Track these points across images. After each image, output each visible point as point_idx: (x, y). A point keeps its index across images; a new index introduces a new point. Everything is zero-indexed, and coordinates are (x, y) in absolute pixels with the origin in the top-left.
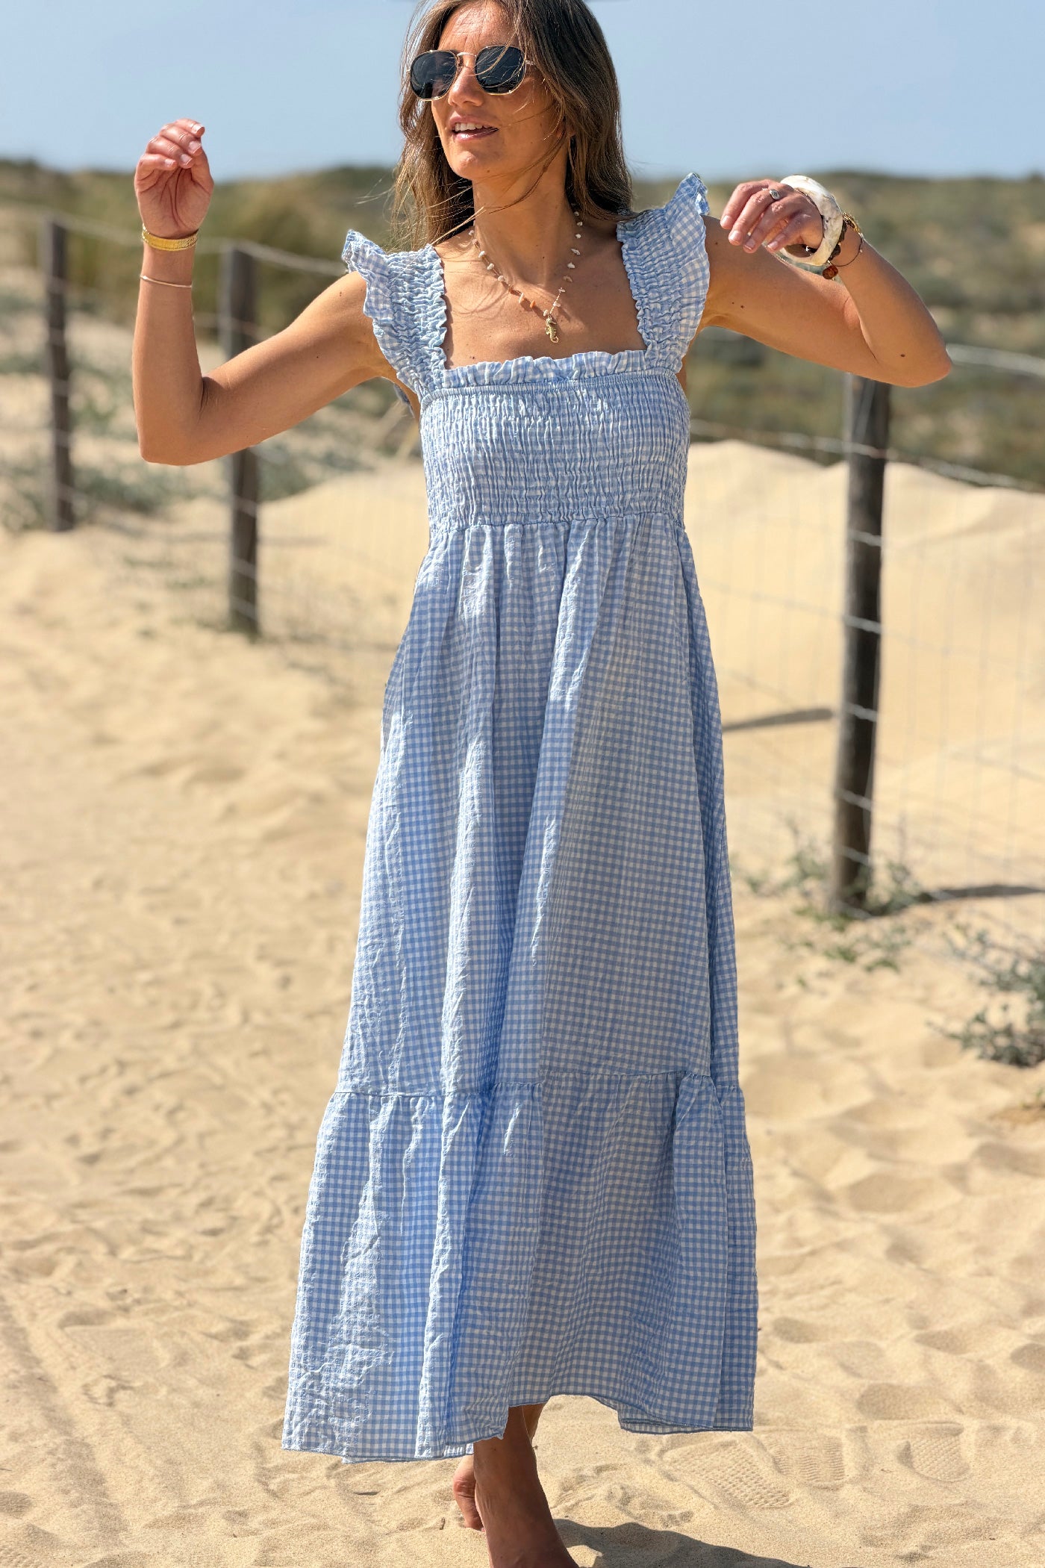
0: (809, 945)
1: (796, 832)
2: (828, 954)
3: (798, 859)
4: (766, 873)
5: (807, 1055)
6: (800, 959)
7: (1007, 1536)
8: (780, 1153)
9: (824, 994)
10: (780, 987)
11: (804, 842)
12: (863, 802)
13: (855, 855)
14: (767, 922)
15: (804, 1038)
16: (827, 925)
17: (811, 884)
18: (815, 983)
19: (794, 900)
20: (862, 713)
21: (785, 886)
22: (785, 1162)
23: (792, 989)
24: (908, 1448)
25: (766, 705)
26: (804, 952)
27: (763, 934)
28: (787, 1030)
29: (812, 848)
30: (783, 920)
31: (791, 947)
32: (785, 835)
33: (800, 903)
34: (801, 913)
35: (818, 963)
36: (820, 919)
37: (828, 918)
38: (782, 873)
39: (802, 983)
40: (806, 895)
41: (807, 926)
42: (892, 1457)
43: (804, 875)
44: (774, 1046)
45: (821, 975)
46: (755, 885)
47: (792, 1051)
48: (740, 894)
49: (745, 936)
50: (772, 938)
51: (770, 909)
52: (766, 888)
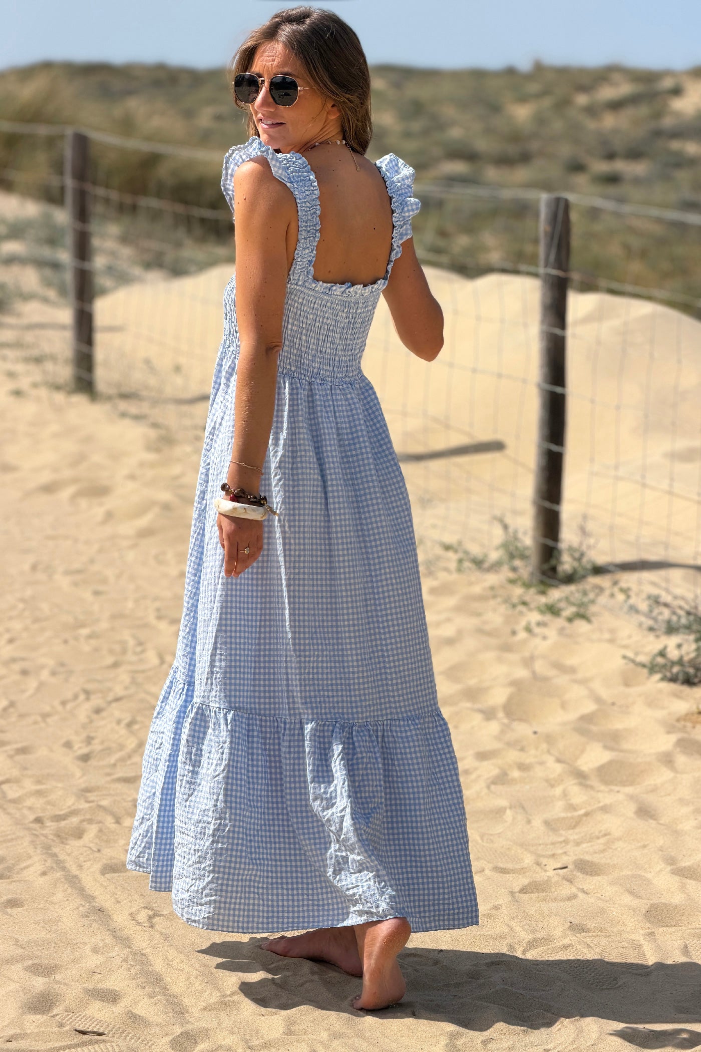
0: (524, 603)
1: (506, 527)
2: (542, 612)
3: (505, 546)
4: (484, 554)
5: (546, 679)
6: (522, 614)
8: (544, 746)
9: (545, 638)
10: (514, 633)
11: (511, 534)
12: (555, 507)
13: (549, 543)
14: (492, 588)
15: (540, 666)
16: (533, 590)
17: (518, 563)
18: (537, 630)
19: (506, 573)
20: (554, 448)
21: (499, 564)
22: (549, 752)
23: (522, 635)
26: (521, 608)
27: (493, 597)
28: (528, 663)
29: (518, 538)
30: (503, 587)
31: (514, 606)
32: (498, 529)
33: (511, 575)
34: (512, 582)
35: (535, 616)
36: (527, 586)
37: (533, 585)
38: (496, 555)
39: (528, 629)
40: (514, 569)
41: (518, 591)
43: (512, 556)
44: (522, 673)
45: (539, 624)
46: (478, 563)
47: (535, 676)
48: (470, 569)
49: (481, 598)
50: (499, 600)
51: (492, 579)
52: (486, 565)
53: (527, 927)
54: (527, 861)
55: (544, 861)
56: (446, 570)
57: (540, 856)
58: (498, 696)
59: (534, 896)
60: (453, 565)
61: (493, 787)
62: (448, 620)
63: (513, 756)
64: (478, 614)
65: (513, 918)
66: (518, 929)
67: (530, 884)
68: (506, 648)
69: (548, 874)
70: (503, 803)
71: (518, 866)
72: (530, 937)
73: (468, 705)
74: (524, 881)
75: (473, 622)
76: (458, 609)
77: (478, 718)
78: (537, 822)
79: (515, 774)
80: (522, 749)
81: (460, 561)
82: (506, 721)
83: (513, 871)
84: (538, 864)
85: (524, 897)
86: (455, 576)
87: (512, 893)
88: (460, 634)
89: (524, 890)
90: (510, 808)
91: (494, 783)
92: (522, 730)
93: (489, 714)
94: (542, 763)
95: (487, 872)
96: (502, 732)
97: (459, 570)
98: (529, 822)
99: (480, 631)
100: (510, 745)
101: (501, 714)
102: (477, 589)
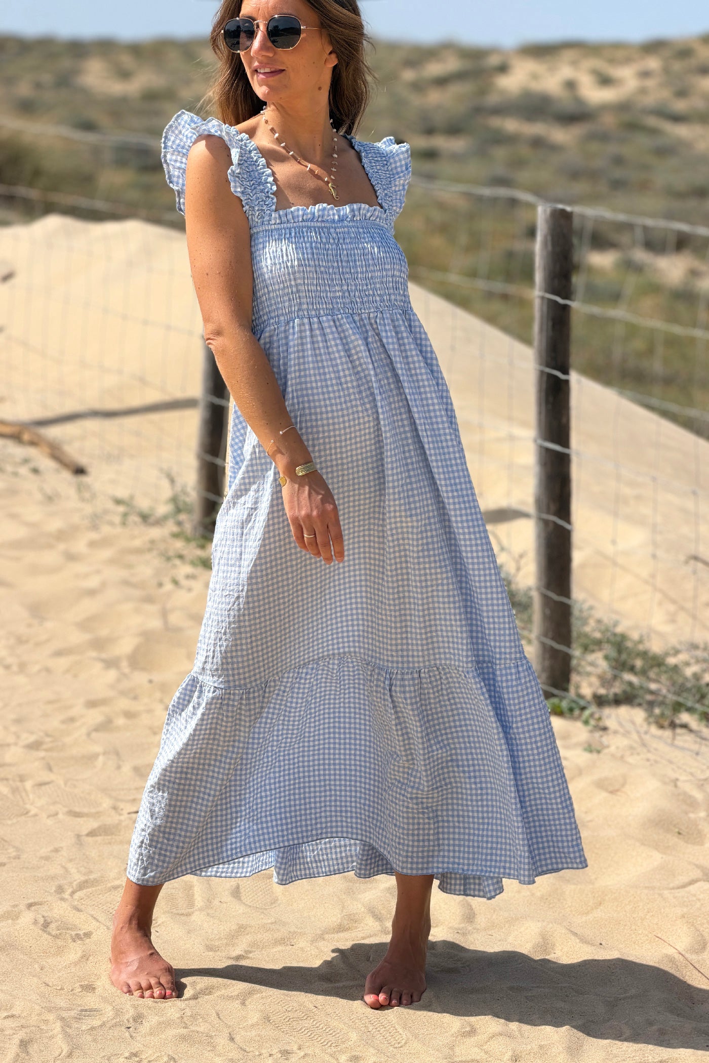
0: (181, 557)
1: (172, 481)
2: (193, 563)
3: (174, 500)
4: (152, 509)
5: (178, 630)
6: (174, 566)
7: (302, 943)
8: (158, 695)
9: (190, 590)
10: (160, 585)
11: (178, 488)
12: (218, 461)
13: (212, 497)
14: (152, 542)
15: (175, 619)
16: (193, 544)
17: (183, 517)
18: (184, 582)
19: (171, 527)
20: (217, 401)
21: (165, 518)
22: (161, 701)
23: (168, 587)
24: (238, 887)
25: (153, 396)
26: (177, 562)
27: (150, 550)
28: (164, 614)
29: (184, 492)
30: (164, 540)
31: (168, 559)
32: (165, 483)
33: (175, 529)
34: (175, 536)
35: (187, 569)
36: (188, 540)
37: (194, 540)
38: (163, 509)
39: (176, 582)
40: (179, 524)
41: (179, 544)
42: (227, 893)
43: (178, 510)
44: (155, 624)
45: (188, 577)
46: (145, 518)
47: (167, 628)
48: (135, 523)
49: (138, 551)
50: (155, 553)
51: (155, 533)
52: (152, 520)
53: (82, 869)
54: (105, 805)
55: (121, 805)
56: (111, 524)
57: (117, 800)
58: (125, 646)
59: (99, 839)
60: (117, 519)
61: (94, 735)
62: (98, 572)
63: (124, 704)
64: (129, 566)
65: (71, 860)
66: (73, 870)
67: (99, 827)
68: (149, 600)
69: (122, 818)
70: (98, 749)
71: (93, 810)
72: (83, 878)
73: (94, 654)
74: (93, 824)
75: (123, 573)
76: (112, 562)
77: (99, 666)
78: (127, 768)
79: (121, 721)
80: (135, 698)
81: (125, 515)
82: (127, 670)
83: (87, 815)
84: (115, 808)
85: (90, 840)
86: (119, 530)
87: (78, 836)
88: (104, 585)
89: (92, 834)
90: (104, 753)
91: (97, 729)
92: (140, 678)
93: (111, 663)
94: (150, 711)
95: (61, 816)
96: (118, 680)
97: (124, 524)
98: (119, 767)
99: (126, 583)
100: (123, 693)
101: (124, 664)
102: (137, 543)
